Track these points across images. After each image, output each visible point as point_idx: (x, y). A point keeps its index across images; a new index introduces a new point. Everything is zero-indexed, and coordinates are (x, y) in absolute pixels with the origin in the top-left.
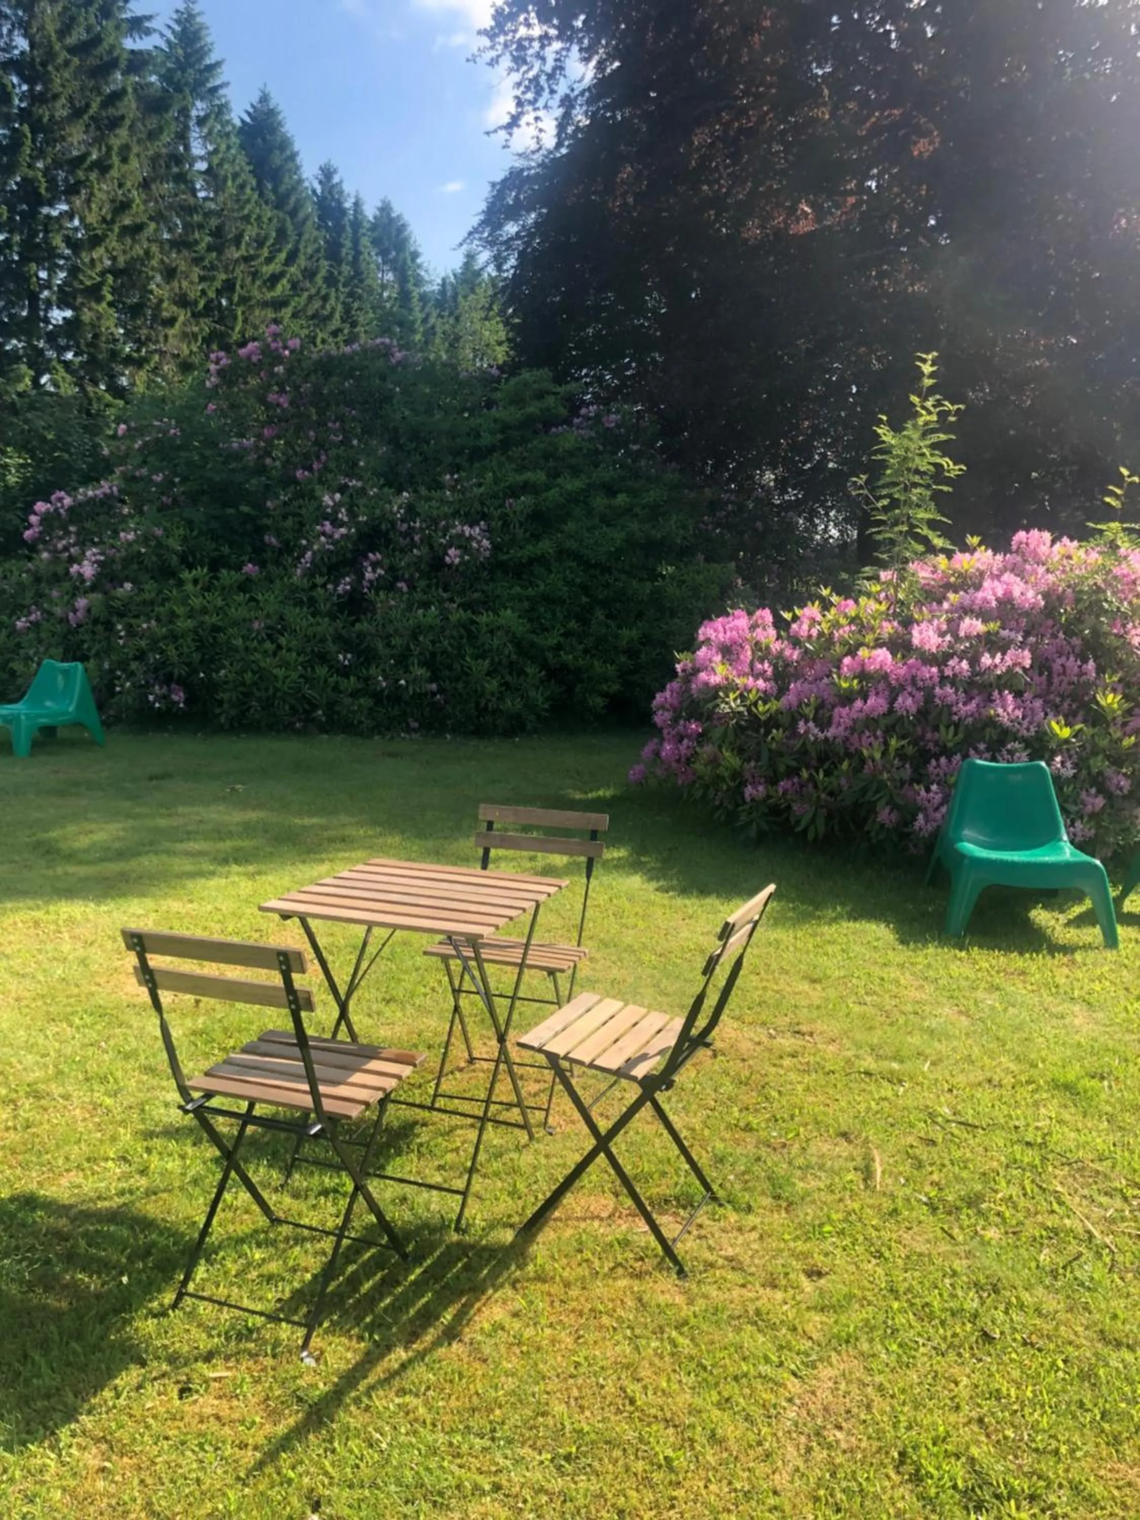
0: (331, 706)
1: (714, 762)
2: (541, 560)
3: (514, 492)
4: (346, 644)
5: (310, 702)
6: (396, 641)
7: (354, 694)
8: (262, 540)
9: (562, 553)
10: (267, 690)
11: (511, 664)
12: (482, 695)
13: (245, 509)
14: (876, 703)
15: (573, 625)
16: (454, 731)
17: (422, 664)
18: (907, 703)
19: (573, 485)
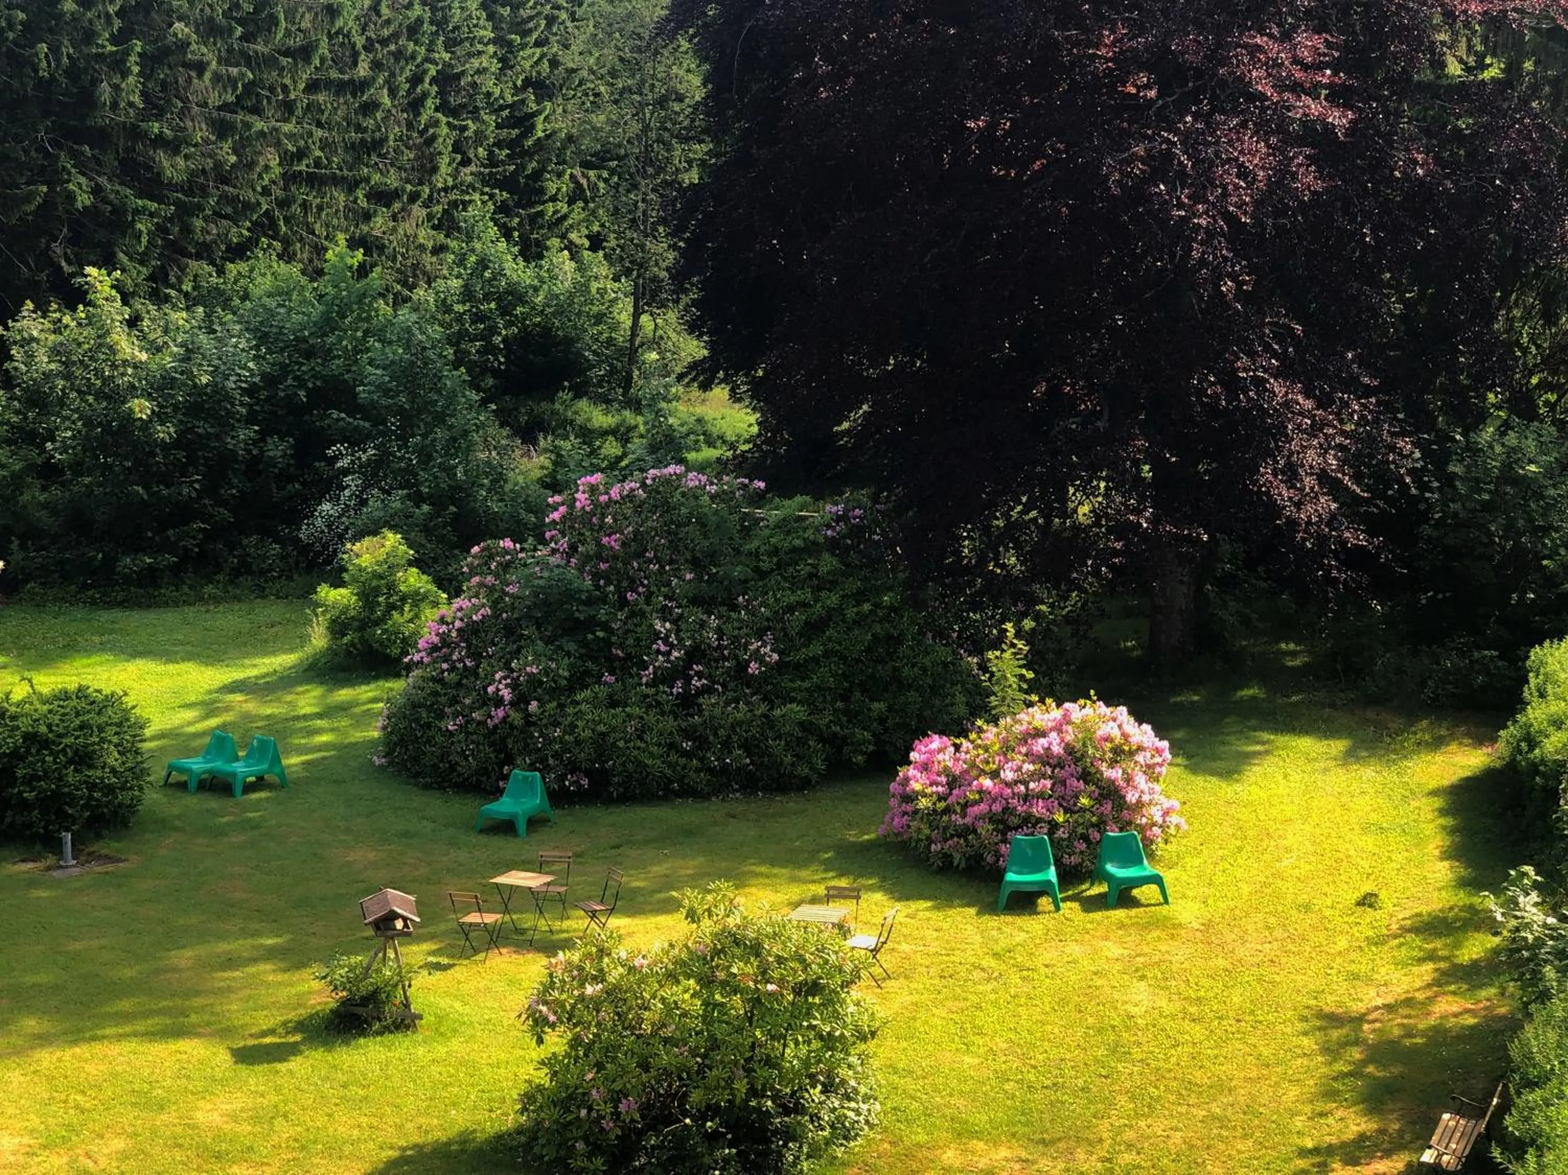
0: (681, 780)
1: (919, 830)
2: (815, 660)
3: (791, 609)
4: (687, 734)
5: (668, 779)
6: (721, 732)
7: (698, 771)
8: (611, 652)
9: (827, 654)
10: (641, 773)
11: (798, 738)
12: (781, 764)
13: (600, 634)
14: (983, 807)
15: (839, 704)
16: (763, 789)
17: (739, 747)
18: (997, 808)
19: (833, 600)
